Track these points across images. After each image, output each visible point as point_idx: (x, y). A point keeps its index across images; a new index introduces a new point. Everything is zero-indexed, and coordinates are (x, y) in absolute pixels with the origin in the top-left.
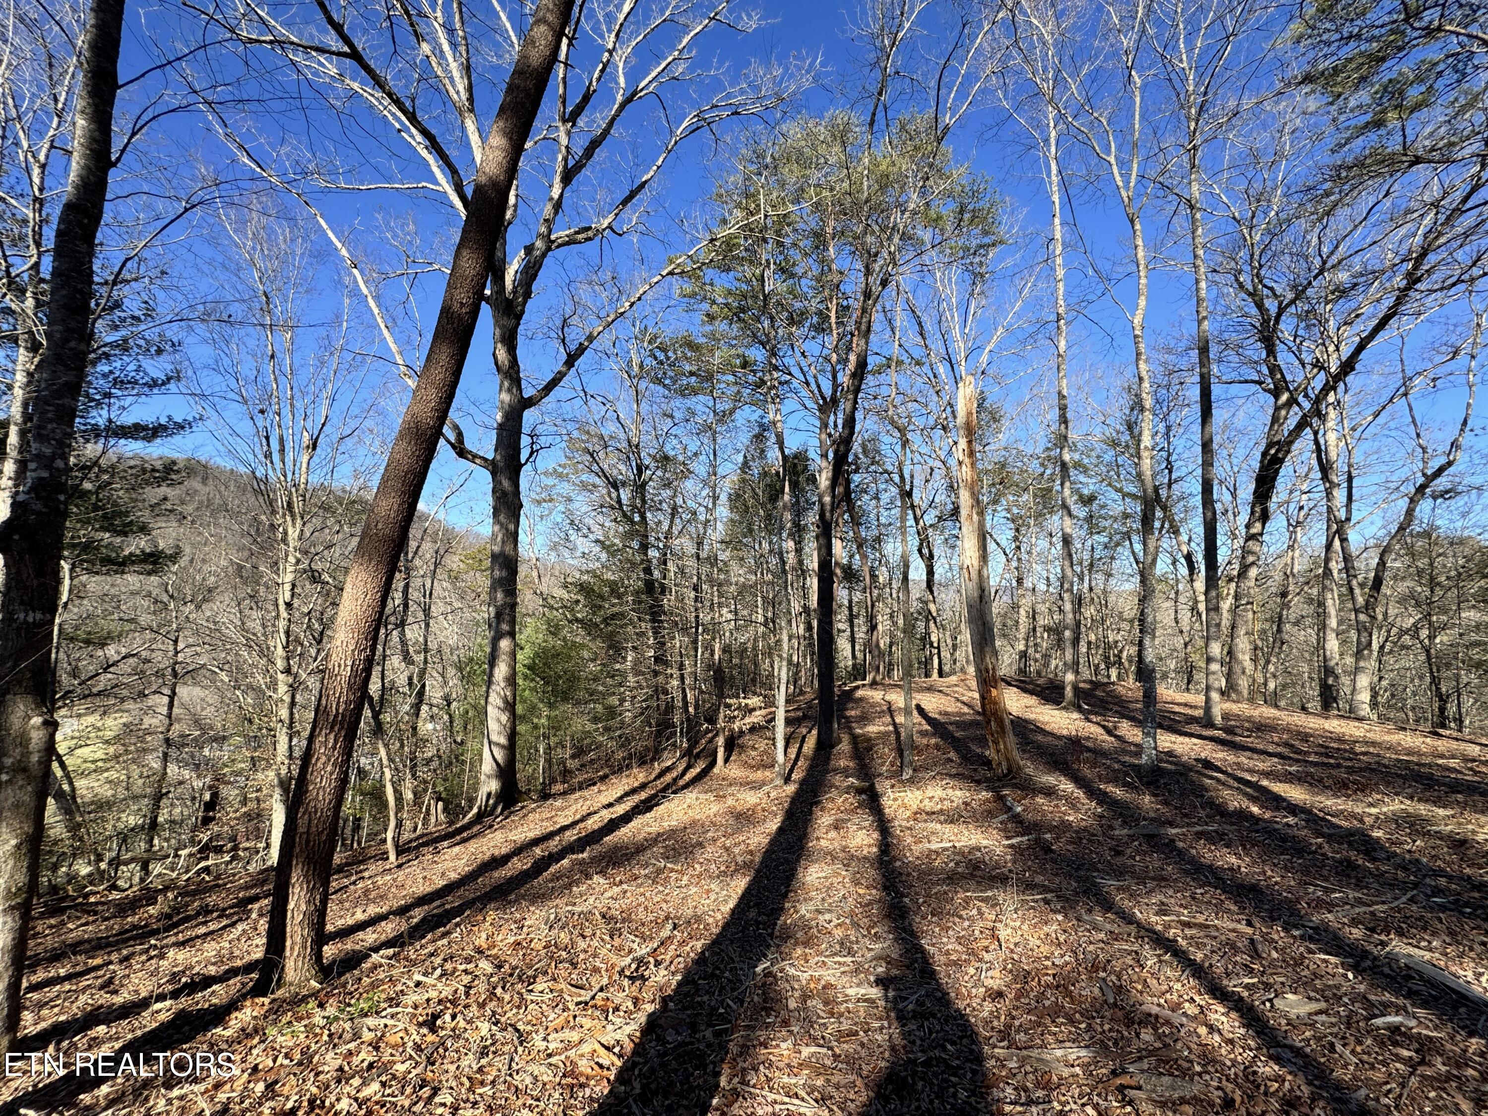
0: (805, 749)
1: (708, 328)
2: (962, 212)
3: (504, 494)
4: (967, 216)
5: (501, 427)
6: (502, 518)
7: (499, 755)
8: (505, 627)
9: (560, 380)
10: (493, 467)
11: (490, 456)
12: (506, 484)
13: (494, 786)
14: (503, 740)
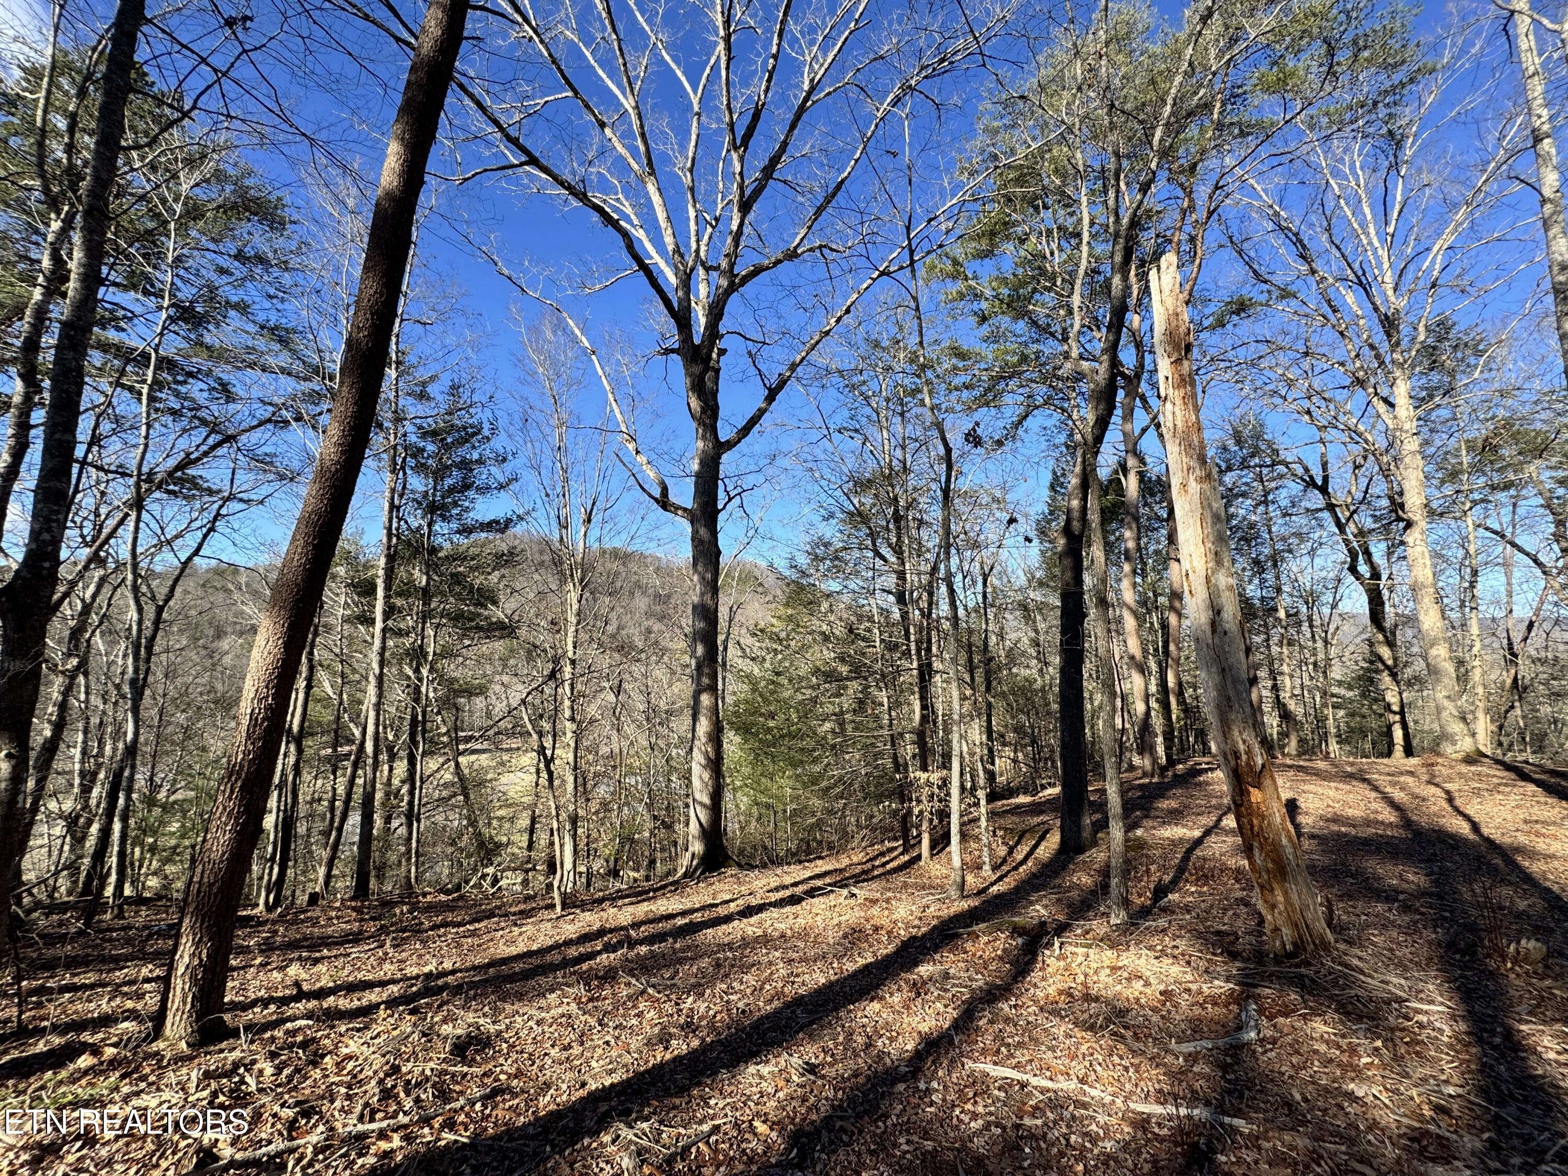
0: (1041, 848)
1: (985, 330)
2: (1331, 53)
3: (701, 542)
4: (1343, 56)
5: (698, 475)
6: (700, 568)
7: (704, 816)
8: (705, 681)
9: (760, 417)
10: (691, 516)
11: (689, 505)
12: (703, 531)
13: (697, 847)
14: (706, 800)
